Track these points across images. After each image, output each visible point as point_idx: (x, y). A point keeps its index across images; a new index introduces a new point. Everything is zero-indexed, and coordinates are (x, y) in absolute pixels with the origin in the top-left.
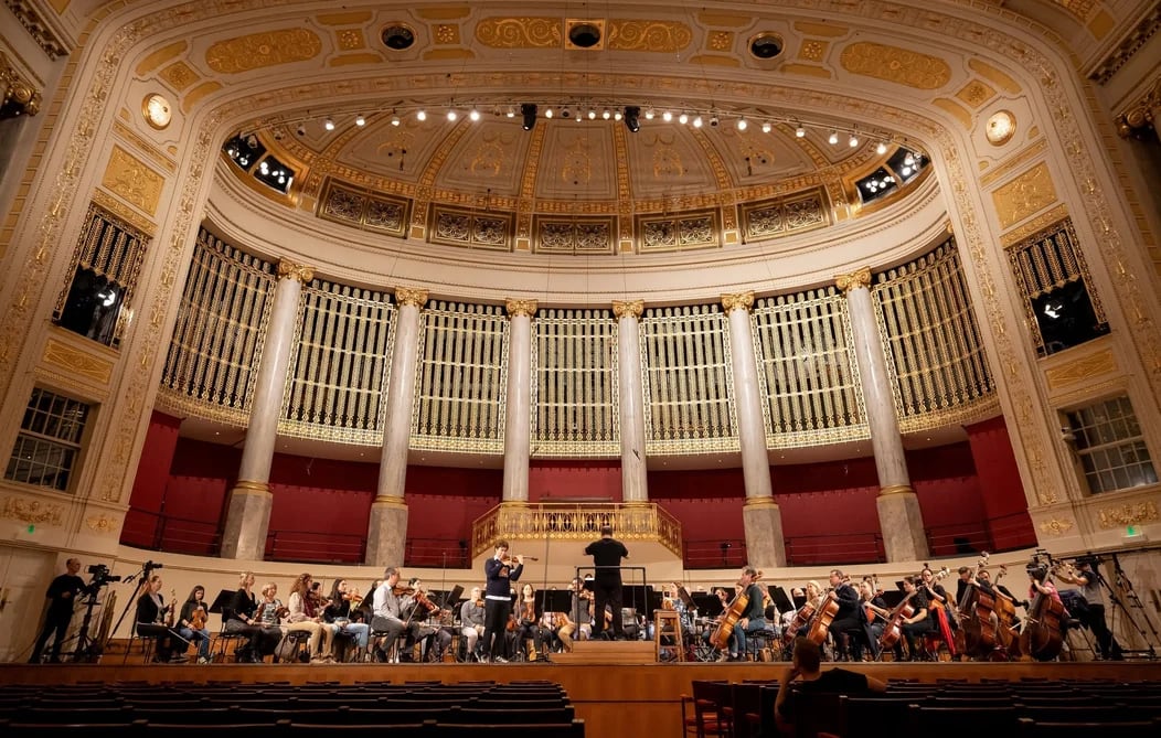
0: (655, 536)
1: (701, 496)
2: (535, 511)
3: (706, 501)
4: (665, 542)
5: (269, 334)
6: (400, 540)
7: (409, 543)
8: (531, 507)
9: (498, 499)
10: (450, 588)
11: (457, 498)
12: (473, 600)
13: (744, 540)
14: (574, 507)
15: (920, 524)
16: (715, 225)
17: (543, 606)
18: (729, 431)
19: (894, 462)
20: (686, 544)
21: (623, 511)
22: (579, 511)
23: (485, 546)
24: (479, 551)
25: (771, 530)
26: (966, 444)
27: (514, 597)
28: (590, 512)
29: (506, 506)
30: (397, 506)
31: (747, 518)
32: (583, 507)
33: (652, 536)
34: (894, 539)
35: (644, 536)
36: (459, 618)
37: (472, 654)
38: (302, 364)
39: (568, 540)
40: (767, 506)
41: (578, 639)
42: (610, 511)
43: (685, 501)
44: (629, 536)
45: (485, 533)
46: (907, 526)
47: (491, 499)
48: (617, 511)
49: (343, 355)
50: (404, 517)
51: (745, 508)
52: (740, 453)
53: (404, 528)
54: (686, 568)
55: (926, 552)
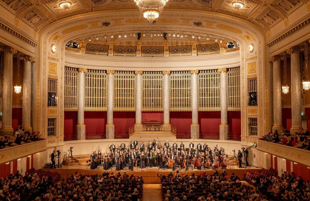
0: (170, 132)
4: (172, 133)
5: (79, 87)
6: (113, 133)
7: (115, 133)
8: (142, 126)
11: (125, 119)
13: (191, 132)
14: (152, 126)
15: (227, 132)
16: (190, 50)
18: (190, 106)
19: (224, 117)
20: (177, 133)
21: (163, 127)
24: (131, 135)
25: (196, 131)
30: (112, 125)
31: (191, 127)
32: (154, 126)
34: (221, 135)
35: (167, 132)
38: (87, 93)
39: (150, 133)
40: (196, 125)
42: (160, 127)
44: (164, 132)
49: (96, 89)
50: (114, 128)
51: (191, 125)
53: (114, 130)
54: (177, 138)
55: (227, 138)
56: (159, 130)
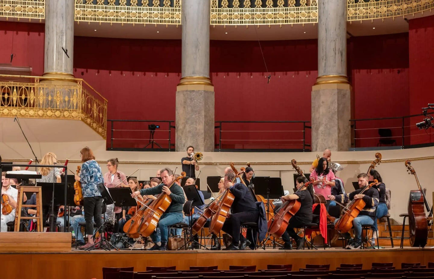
0: (77, 114)
1: (133, 69)
3: (138, 74)
4: (89, 120)
13: (174, 122)
15: (348, 116)
19: (335, 50)
21: (45, 84)
25: (203, 113)
26: (405, 35)
28: (6, 85)
31: (179, 99)
33: (74, 114)
34: (321, 128)
35: (66, 114)
40: (202, 88)
42: (29, 85)
43: (115, 73)
44: (49, 113)
46: (336, 117)
48: (36, 85)
51: (179, 88)
52: (180, 27)
54: (108, 149)
55: (347, 142)
56: (24, 102)
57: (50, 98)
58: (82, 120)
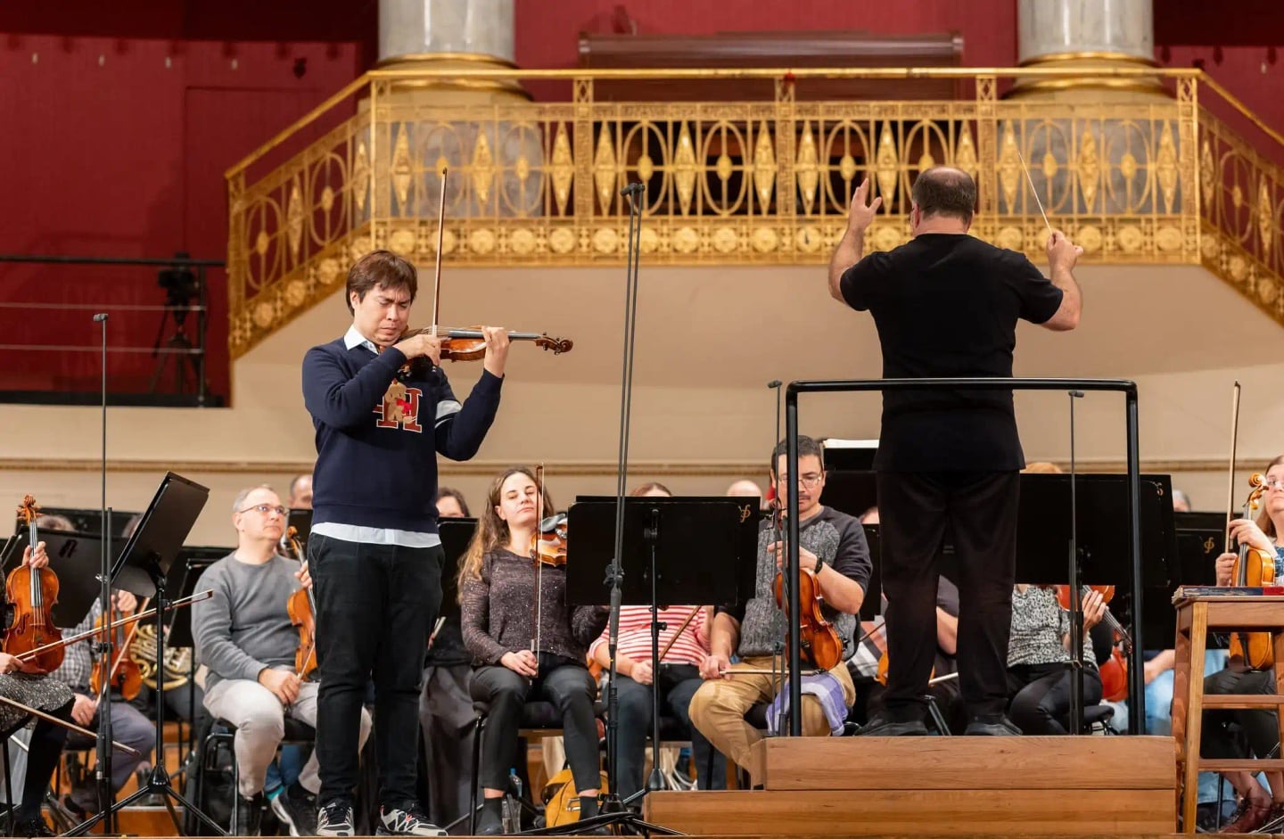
0: (1183, 237)
2: (551, 112)
4: (1237, 266)
8: (529, 92)
9: (349, 50)
10: (134, 497)
11: (140, 46)
12: (248, 555)
14: (760, 91)
17: (615, 572)
21: (1022, 109)
22: (785, 110)
23: (296, 291)
24: (265, 313)
27: (458, 534)
28: (846, 115)
29: (398, 88)
32: (810, 90)
33: (1167, 237)
35: (1129, 237)
36: (182, 638)
37: (260, 799)
41: (793, 723)
45: (295, 224)
47: (313, 51)
48: (986, 107)
57: (1049, 169)
58: (1208, 263)
